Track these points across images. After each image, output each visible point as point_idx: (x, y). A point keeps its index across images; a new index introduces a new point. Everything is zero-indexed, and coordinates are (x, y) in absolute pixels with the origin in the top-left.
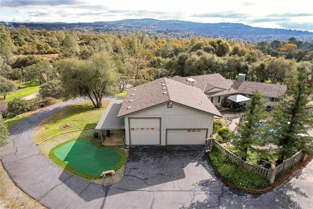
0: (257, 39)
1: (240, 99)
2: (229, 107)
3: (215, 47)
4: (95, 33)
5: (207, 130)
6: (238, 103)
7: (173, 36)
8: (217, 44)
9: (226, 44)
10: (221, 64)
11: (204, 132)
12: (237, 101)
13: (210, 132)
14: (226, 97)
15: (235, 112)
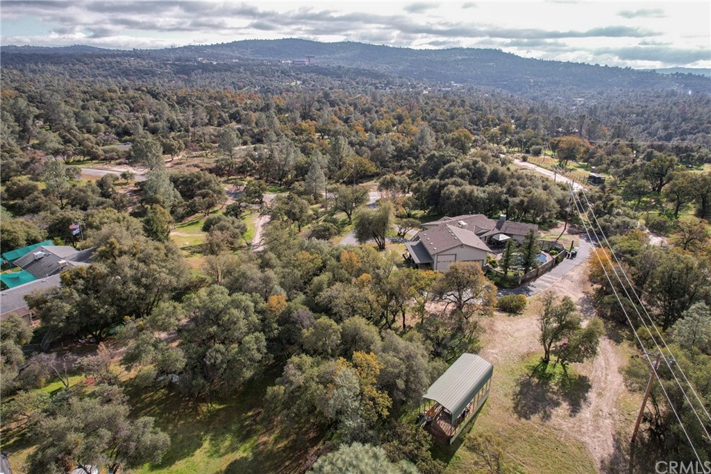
0: (530, 88)
1: (502, 238)
2: (494, 244)
3: (470, 170)
4: (179, 77)
5: (483, 260)
6: (501, 241)
7: (355, 84)
8: (473, 167)
9: (483, 166)
10: (481, 198)
11: (481, 262)
12: (500, 240)
13: (485, 262)
14: (491, 236)
15: (498, 248)
